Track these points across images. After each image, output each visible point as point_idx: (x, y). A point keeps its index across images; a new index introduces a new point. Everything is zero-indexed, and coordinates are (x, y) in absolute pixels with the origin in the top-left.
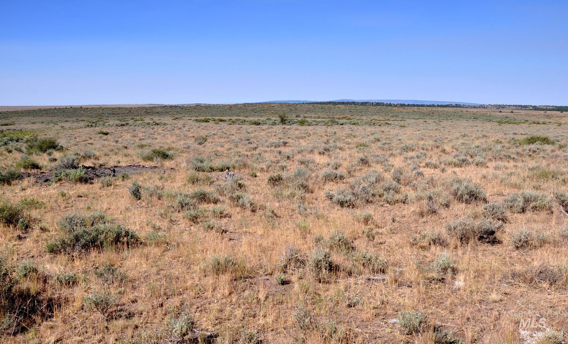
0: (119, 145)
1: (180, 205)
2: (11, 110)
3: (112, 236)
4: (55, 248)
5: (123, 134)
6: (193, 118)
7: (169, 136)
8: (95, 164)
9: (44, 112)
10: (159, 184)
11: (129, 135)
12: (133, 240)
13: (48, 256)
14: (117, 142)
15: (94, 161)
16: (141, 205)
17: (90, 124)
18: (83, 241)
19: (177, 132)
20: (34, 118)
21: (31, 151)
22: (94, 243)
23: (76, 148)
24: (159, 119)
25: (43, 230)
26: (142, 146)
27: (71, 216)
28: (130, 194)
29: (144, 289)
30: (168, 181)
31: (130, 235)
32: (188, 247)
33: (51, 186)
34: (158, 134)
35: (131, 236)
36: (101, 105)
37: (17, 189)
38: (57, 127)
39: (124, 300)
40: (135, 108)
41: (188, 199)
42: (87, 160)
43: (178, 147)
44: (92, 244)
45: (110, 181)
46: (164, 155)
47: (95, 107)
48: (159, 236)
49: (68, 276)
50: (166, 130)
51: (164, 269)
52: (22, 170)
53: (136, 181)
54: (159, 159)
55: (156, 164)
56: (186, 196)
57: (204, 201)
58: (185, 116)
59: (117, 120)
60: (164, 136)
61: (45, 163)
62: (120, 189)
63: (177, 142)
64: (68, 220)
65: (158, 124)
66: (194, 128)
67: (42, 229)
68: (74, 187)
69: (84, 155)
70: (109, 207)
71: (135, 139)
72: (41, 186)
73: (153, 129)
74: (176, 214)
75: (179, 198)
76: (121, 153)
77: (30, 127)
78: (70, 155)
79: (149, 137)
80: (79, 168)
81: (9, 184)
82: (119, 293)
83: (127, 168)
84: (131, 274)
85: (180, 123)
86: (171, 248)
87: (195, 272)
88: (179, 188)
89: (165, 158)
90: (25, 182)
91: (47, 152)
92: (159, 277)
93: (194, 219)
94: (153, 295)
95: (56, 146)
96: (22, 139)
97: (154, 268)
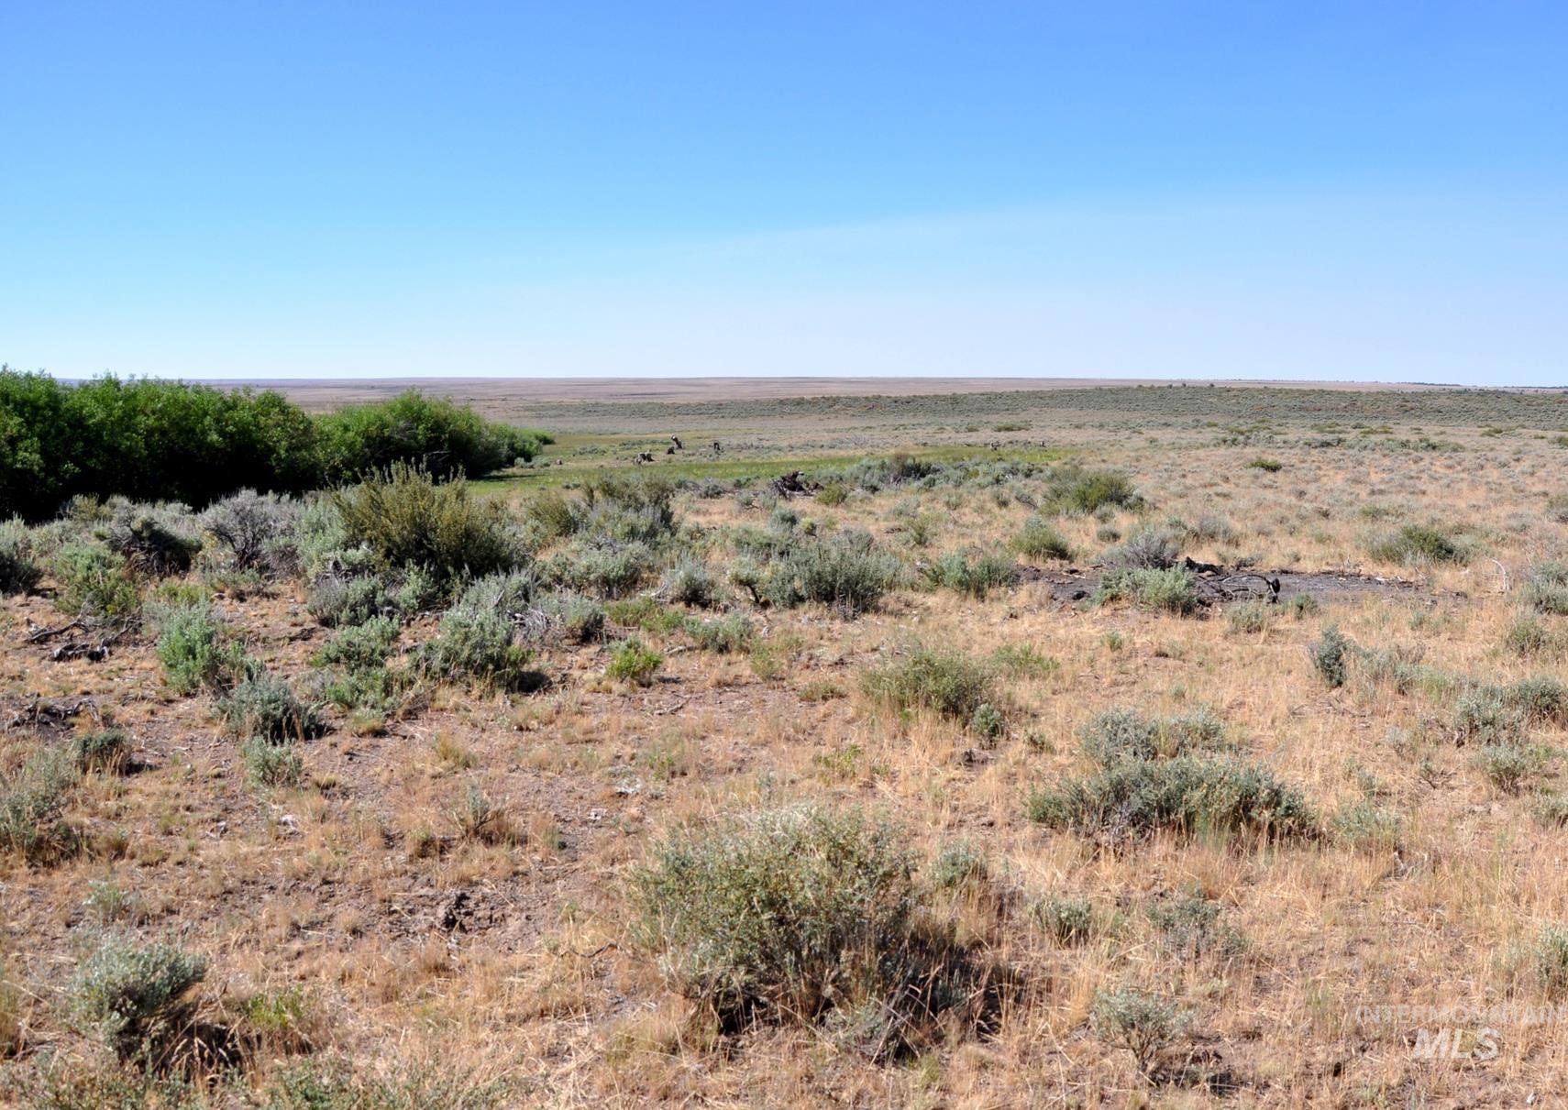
0: (1307, 505)
1: (1466, 721)
2: (1026, 389)
3: (1226, 799)
4: (1052, 811)
5: (1322, 473)
6: (1550, 434)
7: (1464, 486)
8: (1224, 560)
9: (1108, 397)
10: (1407, 639)
11: (1339, 477)
12: (1289, 821)
13: (1028, 831)
14: (1301, 494)
15: (1223, 549)
16: (1342, 706)
17: (1230, 438)
18: (1136, 803)
19: (1493, 474)
20: (1081, 413)
21: (1057, 507)
22: (1169, 814)
23: (1179, 506)
24: (1439, 429)
25: (1038, 745)
26: (1374, 515)
27: (1118, 717)
28: (1312, 666)
29: (1293, 996)
30: (1439, 634)
31: (1284, 804)
32: (1467, 875)
33: (1087, 615)
34: (1431, 477)
35: (1288, 808)
36: (1268, 382)
37: (997, 611)
38: (1138, 441)
39: (1222, 1023)
40: (1368, 394)
41: (1497, 704)
42: (1205, 547)
43: (1490, 524)
44: (1161, 817)
45: (1257, 616)
46: (1440, 547)
47: (1250, 386)
48: (1376, 822)
49: (1069, 909)
50: (1459, 468)
51: (1374, 938)
52: (1022, 560)
53: (1334, 628)
54: (1422, 560)
55: (1411, 575)
56: (1492, 693)
57: (1548, 720)
58: (1526, 424)
59: (1312, 427)
60: (1448, 486)
61: (1087, 545)
62: (1285, 643)
63: (1489, 507)
64: (1109, 726)
65: (1434, 448)
66: (1550, 467)
67: (1033, 741)
68: (1152, 625)
69: (1197, 528)
70: (1241, 699)
71: (1357, 489)
72: (1061, 610)
73: (1416, 462)
74: (1449, 751)
75: (1465, 700)
76: (1307, 529)
77: (1068, 436)
78: (1158, 527)
79: (1402, 485)
80: (1173, 569)
81: (980, 595)
82: (1210, 995)
83: (1316, 579)
84: (1259, 939)
85: (1505, 448)
86: (1409, 870)
87: (1476, 971)
88: (1471, 661)
89: (1443, 558)
90: (1022, 596)
91: (1098, 512)
92: (1348, 966)
93: (1507, 779)
94: (1316, 1027)
95: (1125, 497)
96: (1041, 471)
97: (1339, 929)
